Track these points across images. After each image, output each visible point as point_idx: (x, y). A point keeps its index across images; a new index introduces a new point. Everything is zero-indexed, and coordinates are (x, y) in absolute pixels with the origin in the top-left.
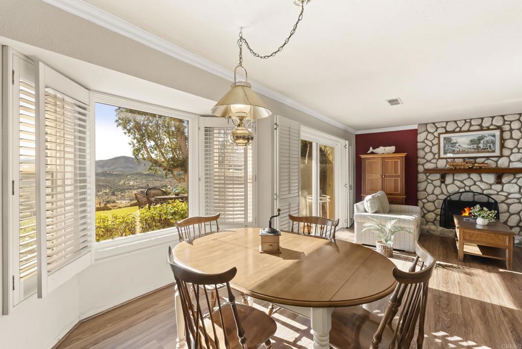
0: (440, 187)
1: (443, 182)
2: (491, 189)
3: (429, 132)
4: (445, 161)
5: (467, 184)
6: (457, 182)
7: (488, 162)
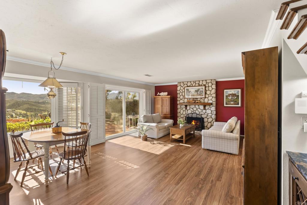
0: (185, 111)
1: (186, 109)
2: (202, 112)
3: (181, 86)
4: (187, 99)
5: (195, 110)
6: (191, 109)
7: (201, 100)
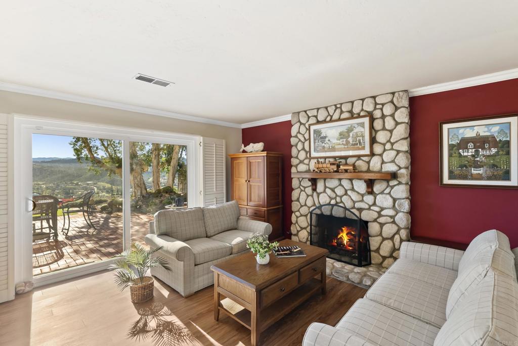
0: (312, 196)
1: (314, 190)
2: (362, 201)
3: (301, 124)
4: (316, 160)
5: (338, 193)
6: (328, 191)
7: (359, 163)
